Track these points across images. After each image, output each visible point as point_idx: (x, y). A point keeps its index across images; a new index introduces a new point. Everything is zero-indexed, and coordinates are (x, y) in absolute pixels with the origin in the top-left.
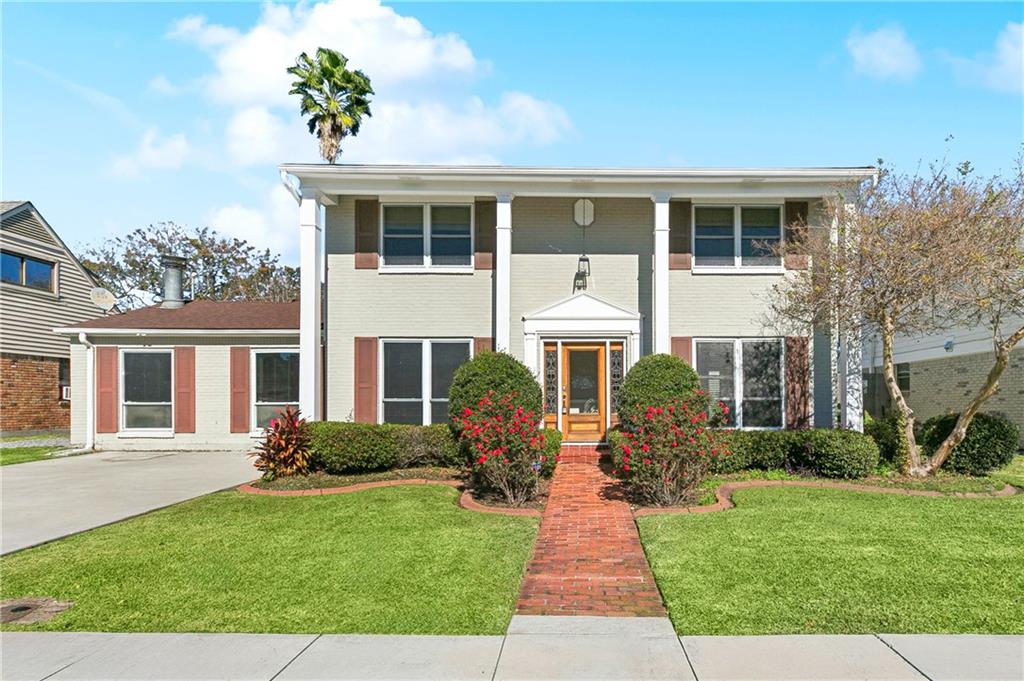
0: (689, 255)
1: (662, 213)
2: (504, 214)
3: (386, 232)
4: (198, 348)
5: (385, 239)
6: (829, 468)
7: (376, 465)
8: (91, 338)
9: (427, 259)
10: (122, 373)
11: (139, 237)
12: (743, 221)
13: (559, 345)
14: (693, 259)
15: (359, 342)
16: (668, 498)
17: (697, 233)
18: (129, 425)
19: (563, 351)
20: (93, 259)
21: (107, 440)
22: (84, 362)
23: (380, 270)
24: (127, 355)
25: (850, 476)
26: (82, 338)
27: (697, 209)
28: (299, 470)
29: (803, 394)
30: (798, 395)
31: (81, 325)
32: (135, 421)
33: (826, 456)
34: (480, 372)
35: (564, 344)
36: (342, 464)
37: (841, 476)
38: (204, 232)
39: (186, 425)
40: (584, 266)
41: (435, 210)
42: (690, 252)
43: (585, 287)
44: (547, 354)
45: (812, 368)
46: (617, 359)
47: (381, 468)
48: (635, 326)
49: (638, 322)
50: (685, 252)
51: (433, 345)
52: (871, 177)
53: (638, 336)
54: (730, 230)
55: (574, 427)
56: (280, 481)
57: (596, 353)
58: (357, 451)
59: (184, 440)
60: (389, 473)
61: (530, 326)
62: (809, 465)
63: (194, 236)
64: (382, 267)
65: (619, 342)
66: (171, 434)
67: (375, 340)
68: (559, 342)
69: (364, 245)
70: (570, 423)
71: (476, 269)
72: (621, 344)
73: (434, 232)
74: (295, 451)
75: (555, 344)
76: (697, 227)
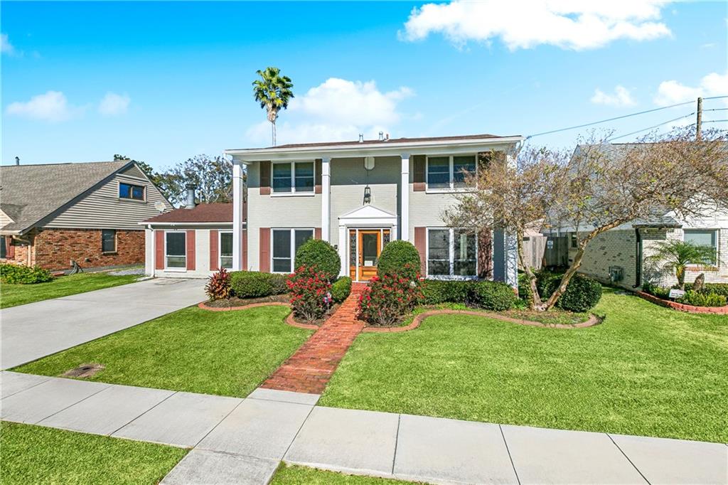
0: (424, 183)
1: (405, 164)
2: (326, 167)
3: (274, 176)
4: (196, 230)
5: (274, 180)
6: (487, 305)
7: (259, 295)
8: (153, 226)
9: (293, 189)
10: (165, 242)
11: (190, 162)
12: (454, 164)
13: (357, 231)
14: (427, 185)
15: (262, 229)
16: (382, 321)
17: (429, 171)
18: (168, 266)
19: (359, 234)
20: (171, 173)
21: (160, 273)
22: (150, 237)
23: (271, 195)
24: (168, 234)
25: (497, 310)
26: (149, 227)
27: (429, 158)
28: (225, 297)
29: (487, 258)
30: (484, 258)
31: (150, 220)
32: (171, 264)
33: (484, 297)
34: (307, 250)
35: (359, 230)
36: (243, 294)
37: (493, 309)
38: (218, 158)
39: (192, 267)
40: (368, 191)
41: (297, 164)
42: (425, 182)
43: (369, 201)
44: (351, 235)
45: (493, 243)
46: (387, 237)
47: (263, 296)
48: (395, 222)
49: (396, 219)
50: (422, 182)
51: (296, 231)
52: (520, 141)
53: (396, 227)
54: (447, 169)
55: (365, 273)
56: (217, 301)
57: (377, 234)
58: (250, 289)
59: (191, 274)
60: (267, 298)
61: (342, 222)
62: (477, 302)
63: (214, 161)
64: (273, 194)
65: (387, 229)
66: (185, 271)
67: (269, 229)
68: (357, 229)
69: (264, 183)
70: (363, 271)
71: (316, 193)
72: (389, 230)
73: (296, 175)
74: (223, 288)
75: (355, 230)
76: (429, 168)
